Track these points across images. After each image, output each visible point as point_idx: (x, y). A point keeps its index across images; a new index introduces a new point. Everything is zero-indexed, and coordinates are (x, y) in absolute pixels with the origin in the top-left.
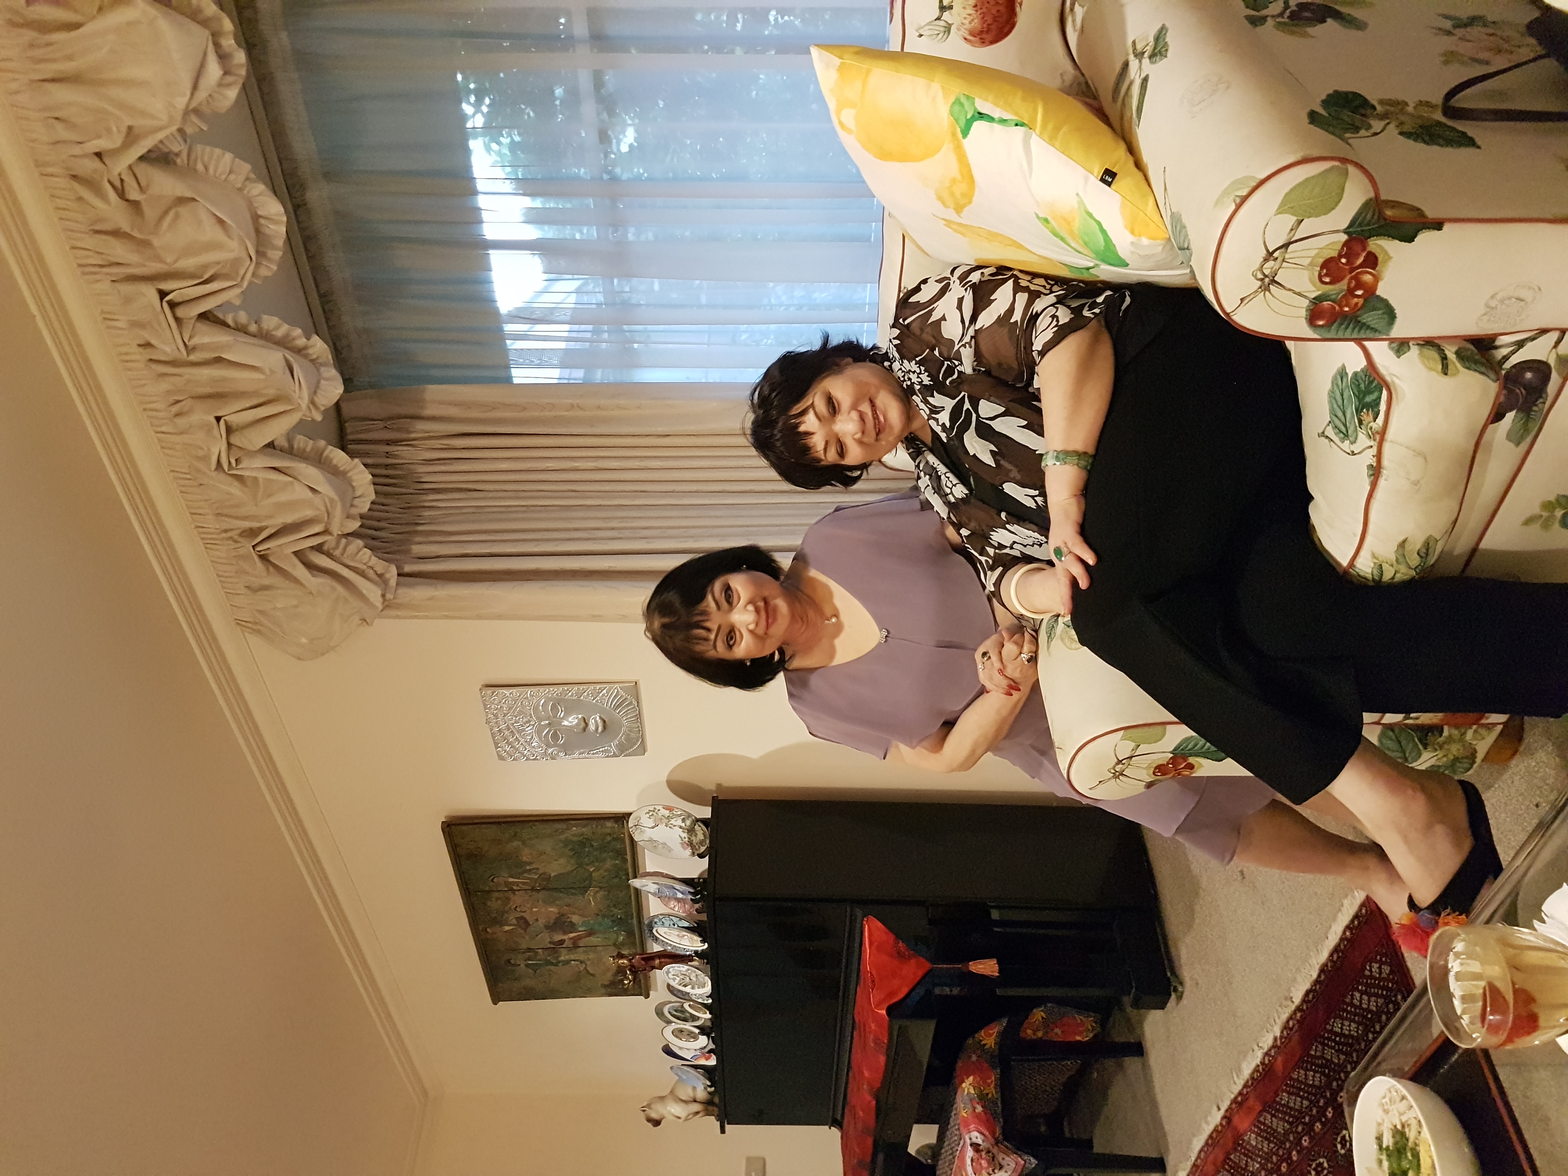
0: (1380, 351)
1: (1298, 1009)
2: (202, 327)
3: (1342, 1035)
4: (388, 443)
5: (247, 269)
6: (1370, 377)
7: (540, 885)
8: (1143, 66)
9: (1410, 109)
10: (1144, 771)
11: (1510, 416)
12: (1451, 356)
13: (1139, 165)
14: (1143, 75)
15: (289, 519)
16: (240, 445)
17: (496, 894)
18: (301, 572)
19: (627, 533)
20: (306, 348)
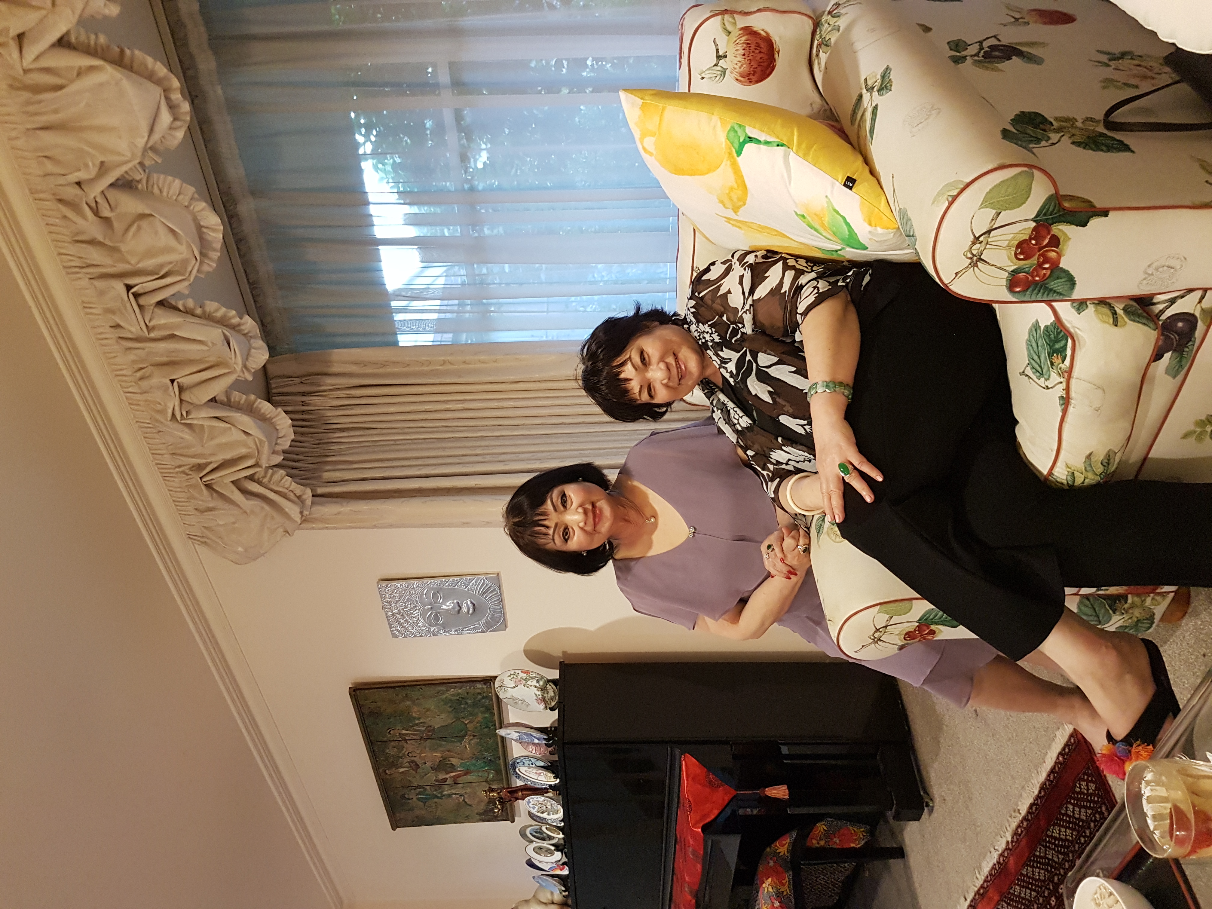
0: (1065, 309)
1: (1025, 819)
2: (159, 311)
3: (1060, 839)
4: (304, 394)
5: (193, 267)
6: (1058, 329)
7: (427, 735)
8: (873, 97)
9: (1079, 124)
10: (897, 637)
11: (1167, 356)
12: (1120, 312)
13: (873, 172)
14: (874, 105)
15: (228, 456)
16: (190, 401)
17: (392, 743)
18: (237, 496)
19: (488, 458)
20: (239, 325)
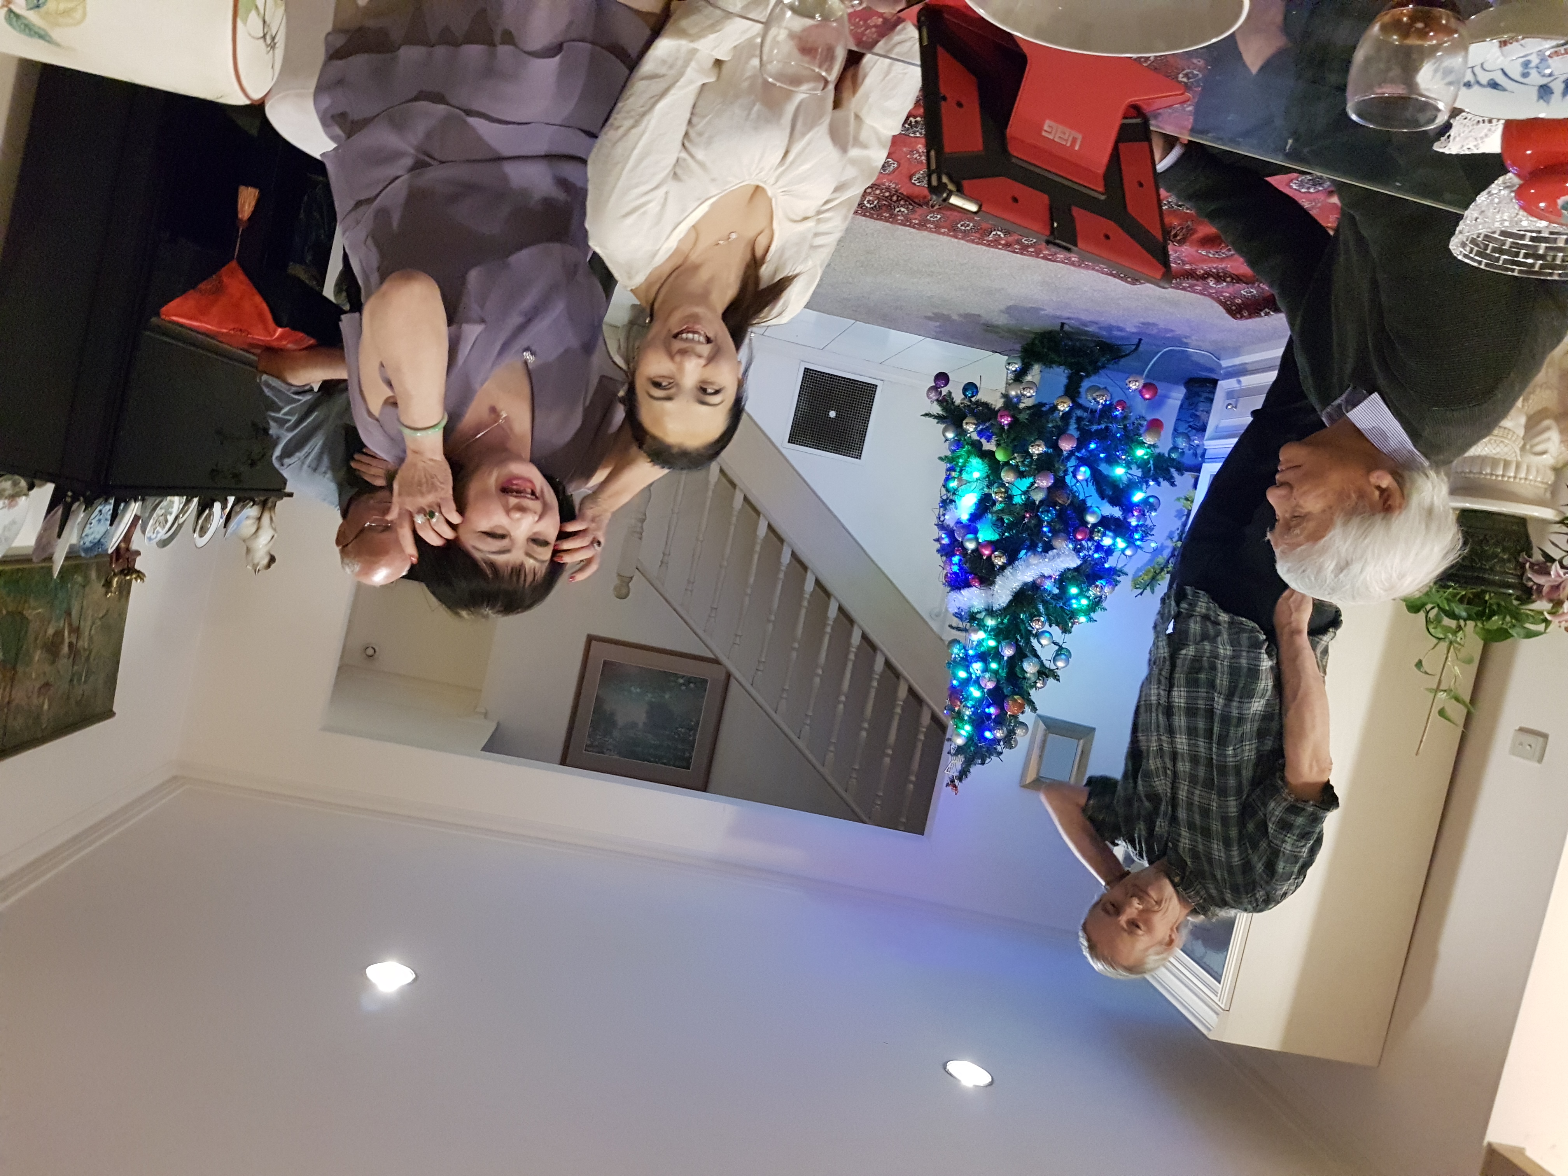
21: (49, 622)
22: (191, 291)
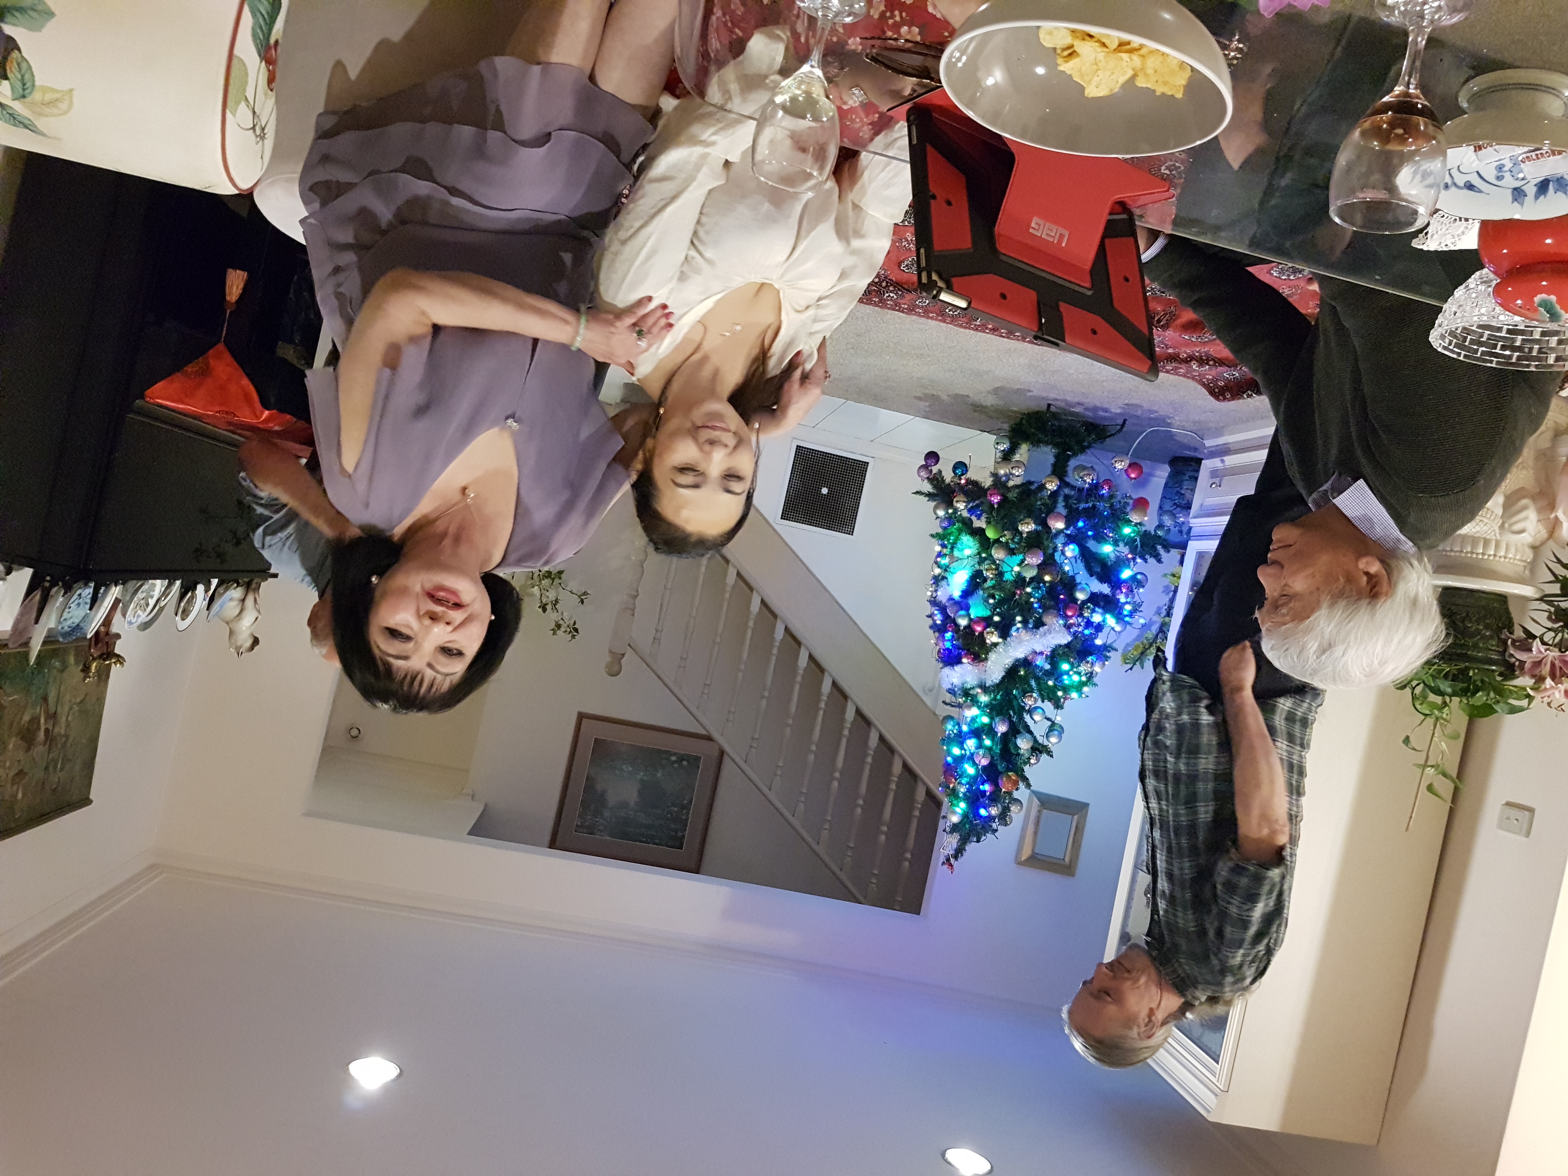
21: (25, 708)
22: (178, 374)
